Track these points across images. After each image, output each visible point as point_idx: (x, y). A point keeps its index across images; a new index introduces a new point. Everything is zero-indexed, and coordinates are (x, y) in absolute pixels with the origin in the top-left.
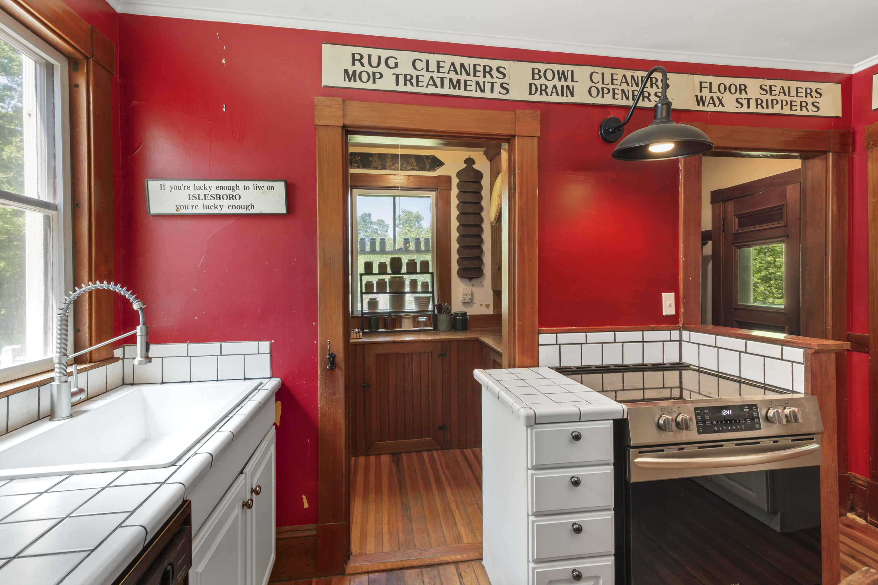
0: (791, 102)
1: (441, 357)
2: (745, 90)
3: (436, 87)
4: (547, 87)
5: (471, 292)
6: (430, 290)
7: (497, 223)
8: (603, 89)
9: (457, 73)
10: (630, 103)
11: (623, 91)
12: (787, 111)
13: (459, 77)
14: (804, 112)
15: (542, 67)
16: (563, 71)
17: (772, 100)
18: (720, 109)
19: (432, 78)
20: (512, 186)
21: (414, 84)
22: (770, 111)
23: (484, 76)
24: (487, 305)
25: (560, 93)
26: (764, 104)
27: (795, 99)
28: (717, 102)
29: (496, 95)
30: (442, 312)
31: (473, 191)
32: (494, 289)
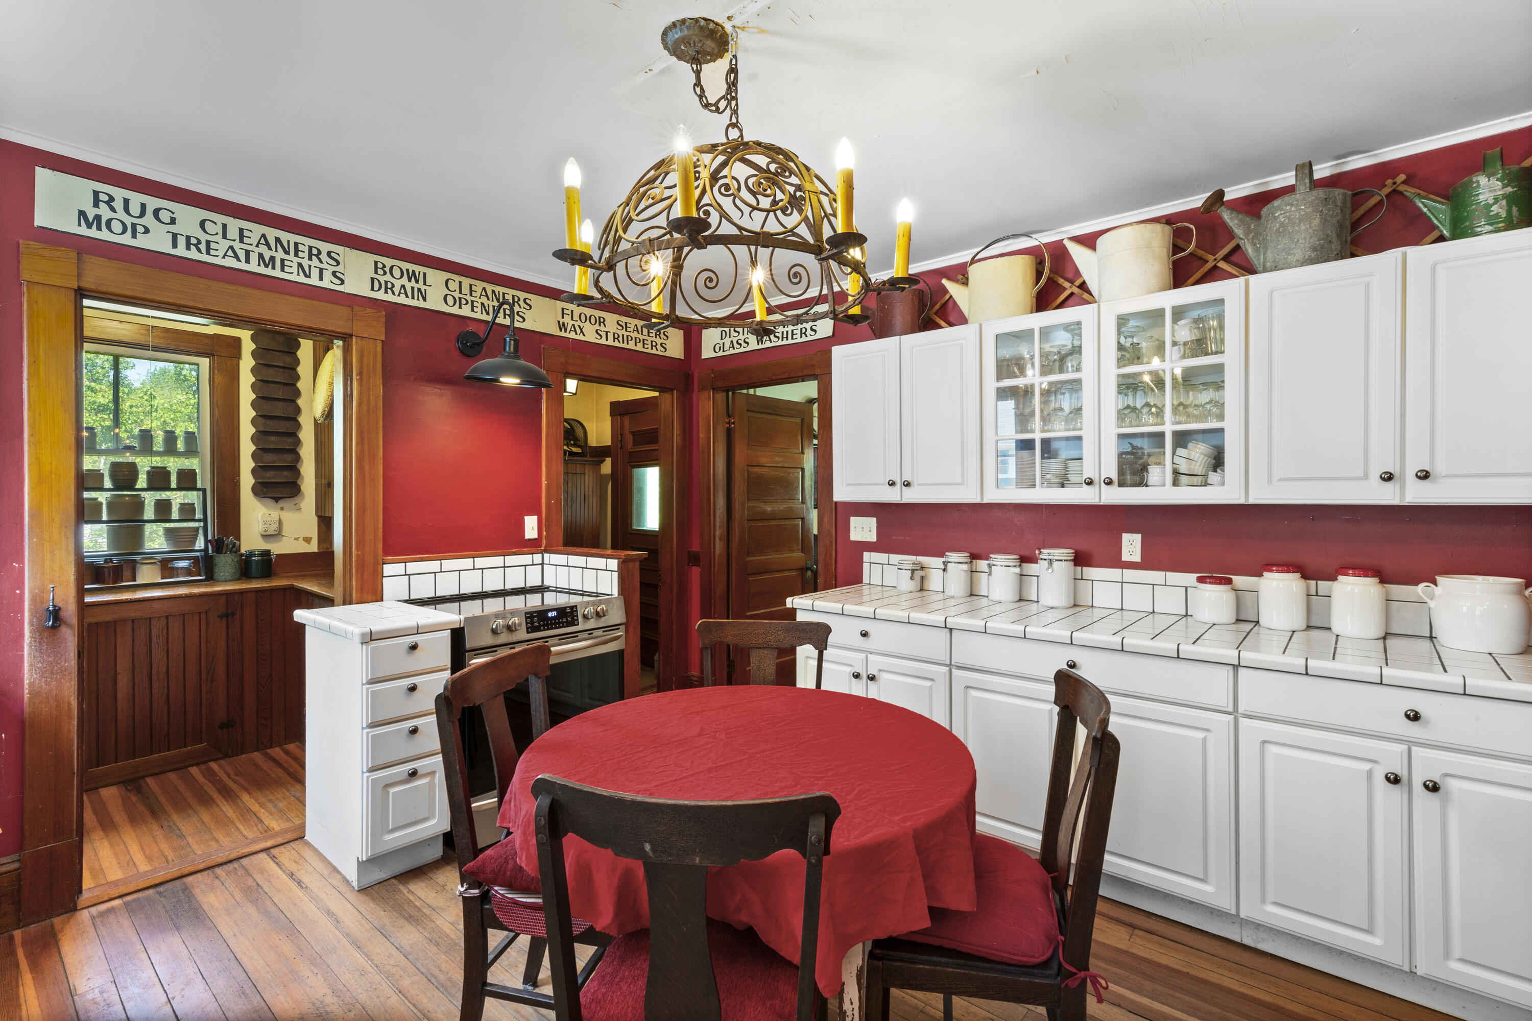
0: (644, 340)
1: (224, 619)
2: (603, 322)
3: (239, 260)
4: (393, 286)
5: (278, 519)
6: (199, 515)
7: (325, 419)
8: (460, 299)
9: (270, 249)
10: (489, 318)
11: (483, 304)
12: (639, 347)
13: (273, 253)
14: (654, 351)
15: (389, 262)
16: (414, 272)
17: (627, 336)
18: (581, 337)
19: (231, 247)
20: (349, 393)
21: (204, 250)
22: (625, 346)
23: (310, 259)
24: (306, 538)
25: (410, 295)
26: (620, 339)
27: (646, 337)
28: (578, 331)
29: (326, 284)
30: (224, 551)
31: (282, 365)
32: (320, 514)
